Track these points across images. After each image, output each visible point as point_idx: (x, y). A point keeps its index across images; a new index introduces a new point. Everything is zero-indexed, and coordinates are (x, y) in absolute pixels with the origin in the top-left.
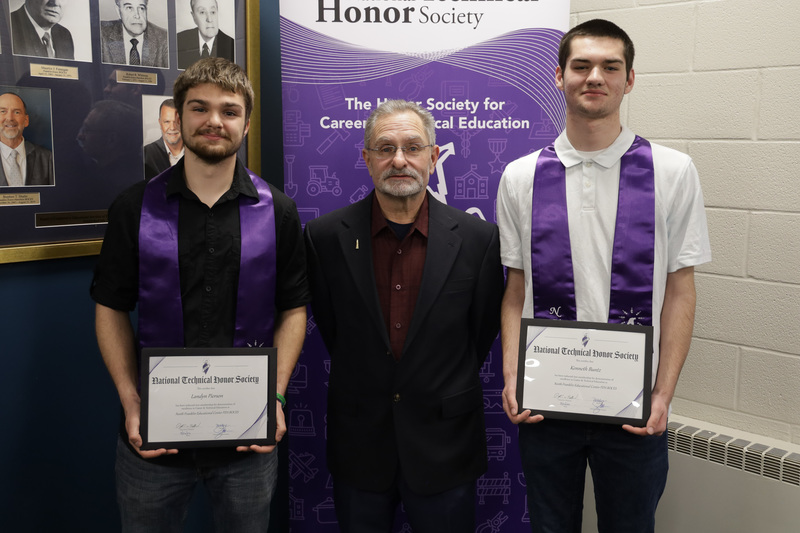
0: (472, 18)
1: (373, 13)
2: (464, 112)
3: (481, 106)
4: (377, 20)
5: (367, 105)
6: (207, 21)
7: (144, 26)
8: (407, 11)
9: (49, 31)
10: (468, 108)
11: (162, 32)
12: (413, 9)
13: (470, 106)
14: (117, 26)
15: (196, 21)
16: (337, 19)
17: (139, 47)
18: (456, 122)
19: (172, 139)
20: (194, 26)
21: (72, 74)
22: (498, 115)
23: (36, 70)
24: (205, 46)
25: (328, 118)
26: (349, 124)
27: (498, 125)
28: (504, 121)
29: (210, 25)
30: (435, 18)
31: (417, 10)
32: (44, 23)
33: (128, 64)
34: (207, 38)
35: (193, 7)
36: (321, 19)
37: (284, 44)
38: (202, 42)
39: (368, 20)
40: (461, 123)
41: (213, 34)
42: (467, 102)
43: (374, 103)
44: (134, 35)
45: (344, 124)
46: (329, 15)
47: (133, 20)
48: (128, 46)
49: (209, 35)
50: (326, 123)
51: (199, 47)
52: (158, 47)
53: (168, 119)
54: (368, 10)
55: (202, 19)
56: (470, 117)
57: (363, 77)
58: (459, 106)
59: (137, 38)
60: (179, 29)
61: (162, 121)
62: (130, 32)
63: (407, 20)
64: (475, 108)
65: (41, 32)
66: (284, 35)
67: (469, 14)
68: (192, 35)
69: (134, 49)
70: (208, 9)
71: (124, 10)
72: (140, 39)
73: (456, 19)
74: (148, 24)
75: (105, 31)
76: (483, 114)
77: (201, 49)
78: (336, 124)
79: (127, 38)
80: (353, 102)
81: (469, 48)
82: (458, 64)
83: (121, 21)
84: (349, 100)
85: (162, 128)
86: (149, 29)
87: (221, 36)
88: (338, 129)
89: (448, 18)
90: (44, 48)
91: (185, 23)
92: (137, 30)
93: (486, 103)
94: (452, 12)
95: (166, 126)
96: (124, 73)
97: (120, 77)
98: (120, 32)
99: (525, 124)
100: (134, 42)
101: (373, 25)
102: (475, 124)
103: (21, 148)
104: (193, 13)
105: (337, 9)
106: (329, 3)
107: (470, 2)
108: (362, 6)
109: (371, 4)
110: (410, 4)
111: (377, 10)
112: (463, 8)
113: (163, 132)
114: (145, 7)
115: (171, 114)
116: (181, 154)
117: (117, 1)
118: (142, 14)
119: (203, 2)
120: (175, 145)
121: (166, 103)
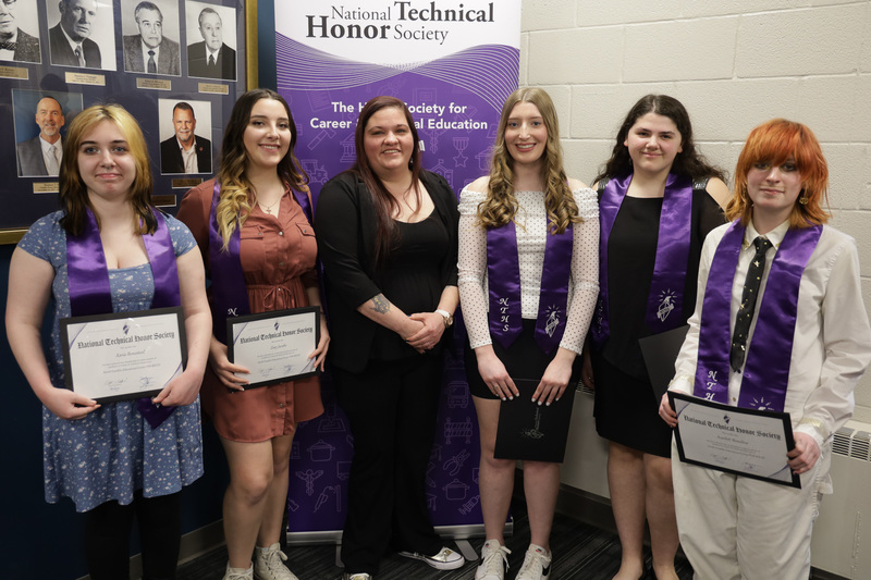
0: (439, 35)
1: (355, 30)
2: (433, 115)
3: (447, 110)
4: (359, 36)
6: (213, 35)
7: (160, 39)
8: (383, 28)
9: (81, 45)
10: (436, 112)
11: (175, 45)
12: (389, 27)
13: (437, 109)
14: (137, 40)
15: (204, 35)
16: (324, 35)
17: (156, 58)
18: (426, 123)
19: (183, 136)
20: (202, 40)
21: (100, 81)
22: (461, 118)
23: (70, 78)
24: (211, 57)
25: (317, 119)
26: (335, 124)
27: (461, 126)
28: (466, 123)
29: (215, 39)
30: (408, 35)
31: (392, 28)
32: (77, 38)
33: (146, 72)
34: (212, 50)
35: (200, 23)
36: (311, 35)
37: (279, 57)
38: (208, 53)
39: (350, 36)
40: (430, 124)
41: (218, 46)
42: (435, 107)
43: (357, 107)
44: (152, 47)
45: (330, 124)
46: (318, 31)
47: (151, 34)
48: (146, 57)
49: (215, 48)
50: (315, 123)
51: (205, 56)
52: (171, 58)
53: (180, 119)
54: (350, 27)
55: (208, 33)
56: (438, 119)
57: (346, 84)
58: (428, 109)
59: (154, 50)
60: (189, 43)
61: (175, 121)
62: (148, 45)
63: (383, 36)
64: (442, 112)
65: (74, 45)
66: (279, 48)
67: (436, 32)
68: (200, 48)
69: (151, 59)
70: (214, 25)
71: (142, 26)
72: (156, 50)
73: (426, 36)
74: (163, 38)
75: (127, 44)
76: (448, 117)
77: (208, 60)
78: (324, 125)
79: (145, 50)
80: (338, 106)
81: (437, 61)
82: (428, 74)
83: (140, 36)
84: (335, 104)
85: (175, 127)
86: (165, 42)
87: (225, 49)
88: (326, 129)
89: (418, 35)
90: (77, 60)
91: (194, 37)
92: (154, 43)
93: (451, 107)
94: (422, 30)
95: (179, 126)
96: (143, 80)
97: (140, 84)
98: (139, 45)
99: (484, 125)
100: (151, 53)
101: (355, 40)
102: (441, 125)
103: (58, 144)
104: (201, 29)
105: (324, 26)
106: (317, 21)
107: (436, 22)
108: (345, 24)
109: (354, 23)
110: (386, 23)
111: (358, 27)
112: (431, 26)
113: (176, 130)
114: (160, 24)
115: (183, 115)
116: (192, 149)
117: (137, 19)
118: (158, 29)
119: (210, 19)
120: (186, 142)
121: (179, 106)
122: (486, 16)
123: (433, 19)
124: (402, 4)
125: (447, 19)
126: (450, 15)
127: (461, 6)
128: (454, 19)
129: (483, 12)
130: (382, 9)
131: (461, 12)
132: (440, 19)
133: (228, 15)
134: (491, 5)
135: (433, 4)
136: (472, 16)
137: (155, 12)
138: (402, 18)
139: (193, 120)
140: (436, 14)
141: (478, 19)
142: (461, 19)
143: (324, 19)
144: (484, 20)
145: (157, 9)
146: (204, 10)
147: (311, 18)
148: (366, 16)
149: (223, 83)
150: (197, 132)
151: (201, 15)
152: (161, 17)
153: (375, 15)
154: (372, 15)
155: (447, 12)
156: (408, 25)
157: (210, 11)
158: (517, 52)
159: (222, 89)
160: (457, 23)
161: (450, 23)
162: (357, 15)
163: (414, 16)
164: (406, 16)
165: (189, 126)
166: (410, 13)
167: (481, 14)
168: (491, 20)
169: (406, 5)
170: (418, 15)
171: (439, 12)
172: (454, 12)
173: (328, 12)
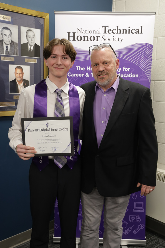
0: (120, 40)
1: (86, 38)
3: (122, 69)
4: (88, 40)
5: (83, 69)
6: (31, 40)
7: (10, 42)
8: (97, 37)
11: (16, 44)
12: (99, 37)
15: (28, 40)
16: (74, 40)
17: (9, 49)
19: (19, 79)
20: (27, 42)
22: (127, 73)
24: (30, 48)
25: (70, 73)
26: (77, 75)
27: (128, 76)
28: (130, 75)
29: (32, 41)
30: (107, 40)
31: (101, 37)
33: (5, 54)
34: (31, 46)
35: (26, 35)
38: (29, 47)
39: (84, 40)
41: (33, 44)
43: (86, 68)
44: (7, 45)
45: (75, 75)
46: (71, 38)
47: (7, 40)
48: (5, 48)
49: (32, 45)
50: (70, 74)
51: (28, 48)
52: (15, 49)
53: (18, 72)
54: (84, 37)
55: (29, 39)
57: (82, 59)
60: (22, 43)
61: (16, 73)
62: (6, 44)
63: (97, 40)
64: (120, 70)
67: (119, 38)
68: (26, 45)
69: (7, 49)
70: (32, 36)
71: (4, 36)
72: (9, 46)
73: (114, 40)
74: (12, 41)
76: (122, 72)
77: (29, 50)
78: (73, 75)
79: (5, 46)
80: (79, 68)
81: (118, 50)
83: (3, 40)
84: (77, 67)
85: (16, 76)
86: (12, 43)
87: (36, 46)
88: (74, 77)
89: (111, 40)
91: (24, 41)
92: (8, 43)
93: (124, 68)
94: (113, 37)
95: (17, 75)
96: (4, 57)
97: (2, 59)
98: (2, 43)
99: (137, 76)
100: (7, 47)
101: (86, 42)
104: (27, 37)
105: (74, 36)
106: (71, 34)
107: (119, 34)
108: (82, 35)
109: (86, 35)
110: (98, 35)
111: (87, 37)
112: (117, 36)
113: (16, 77)
114: (11, 35)
115: (19, 71)
116: (22, 84)
117: (2, 34)
118: (10, 38)
119: (30, 34)
120: (20, 81)
121: (17, 67)
122: (139, 31)
123: (117, 33)
124: (105, 27)
125: (123, 33)
126: (125, 31)
127: (129, 27)
128: (126, 33)
129: (138, 30)
130: (97, 29)
131: (129, 30)
132: (120, 33)
133: (37, 32)
134: (142, 27)
135: (118, 27)
136: (134, 31)
137: (9, 31)
138: (105, 33)
139: (22, 73)
140: (119, 31)
141: (136, 33)
142: (129, 33)
143: (74, 33)
144: (138, 33)
145: (10, 30)
146: (28, 30)
147: (69, 33)
148: (91, 32)
149: (35, 59)
150: (24, 78)
151: (27, 32)
152: (11, 33)
153: (94, 32)
154: (93, 32)
155: (123, 30)
156: (107, 36)
157: (30, 30)
158: (152, 46)
159: (34, 61)
160: (127, 34)
161: (125, 34)
162: (87, 32)
163: (110, 32)
164: (107, 32)
165: (21, 75)
166: (108, 31)
167: (137, 30)
168: (141, 33)
169: (107, 28)
170: (111, 32)
171: (120, 30)
172: (126, 30)
173: (76, 31)
